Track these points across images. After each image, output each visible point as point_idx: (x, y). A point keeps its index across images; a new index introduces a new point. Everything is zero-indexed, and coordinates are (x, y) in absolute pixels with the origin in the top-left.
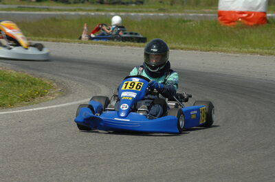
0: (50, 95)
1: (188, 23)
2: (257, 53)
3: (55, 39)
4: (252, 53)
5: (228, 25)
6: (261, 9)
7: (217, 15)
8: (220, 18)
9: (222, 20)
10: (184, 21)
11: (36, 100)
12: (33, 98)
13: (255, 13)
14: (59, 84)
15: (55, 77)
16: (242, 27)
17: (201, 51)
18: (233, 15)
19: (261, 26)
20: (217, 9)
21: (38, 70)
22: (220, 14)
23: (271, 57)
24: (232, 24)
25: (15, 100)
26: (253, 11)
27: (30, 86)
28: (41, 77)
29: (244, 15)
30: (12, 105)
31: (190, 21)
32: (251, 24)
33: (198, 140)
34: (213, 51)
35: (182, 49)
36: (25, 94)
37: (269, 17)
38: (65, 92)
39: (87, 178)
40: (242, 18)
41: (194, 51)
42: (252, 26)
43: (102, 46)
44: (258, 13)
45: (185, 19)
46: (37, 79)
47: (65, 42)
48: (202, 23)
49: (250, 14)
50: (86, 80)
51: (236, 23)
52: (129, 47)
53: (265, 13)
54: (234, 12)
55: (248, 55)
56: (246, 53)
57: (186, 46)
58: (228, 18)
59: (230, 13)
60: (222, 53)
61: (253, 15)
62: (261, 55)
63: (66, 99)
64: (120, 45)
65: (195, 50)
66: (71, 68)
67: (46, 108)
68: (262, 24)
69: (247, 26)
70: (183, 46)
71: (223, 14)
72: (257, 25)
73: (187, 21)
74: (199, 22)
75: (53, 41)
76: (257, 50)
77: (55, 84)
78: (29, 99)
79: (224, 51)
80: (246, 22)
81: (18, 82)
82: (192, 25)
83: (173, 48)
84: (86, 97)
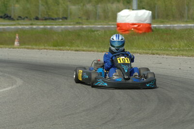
1: (96, 32)
5: (124, 33)
6: (147, 22)
7: (116, 26)
8: (119, 28)
9: (119, 30)
10: (93, 31)
13: (143, 24)
17: (97, 52)
18: (128, 26)
19: (147, 33)
20: (116, 22)
22: (118, 25)
23: (146, 55)
24: (127, 32)
26: (142, 23)
29: (136, 26)
31: (97, 31)
32: (141, 32)
33: (81, 117)
35: (84, 51)
37: (153, 27)
40: (134, 28)
41: (92, 53)
42: (141, 34)
43: (26, 50)
44: (145, 24)
48: (105, 32)
49: (139, 25)
50: (7, 75)
51: (130, 32)
52: (45, 50)
53: (150, 24)
54: (128, 24)
57: (87, 49)
58: (124, 28)
59: (125, 24)
61: (142, 25)
62: (140, 54)
64: (39, 49)
65: (93, 51)
68: (148, 32)
69: (138, 34)
70: (85, 48)
71: (120, 26)
72: (145, 33)
74: (103, 31)
80: (137, 31)
82: (98, 34)
83: (77, 51)
84: (5, 88)
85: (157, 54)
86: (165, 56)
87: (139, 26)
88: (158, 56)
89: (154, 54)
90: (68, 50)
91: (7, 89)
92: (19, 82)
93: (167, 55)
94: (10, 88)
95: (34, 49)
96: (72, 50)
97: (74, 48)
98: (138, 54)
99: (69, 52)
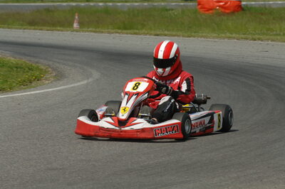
0: (46, 79)
1: (170, 12)
2: (234, 38)
3: (49, 28)
4: (229, 38)
5: (207, 12)
7: (196, 4)
8: (200, 6)
9: (201, 8)
10: (167, 10)
11: (33, 84)
12: (31, 82)
13: (231, 2)
14: (54, 69)
15: (51, 63)
16: (219, 15)
17: (183, 36)
18: (211, 4)
19: (236, 13)
21: (34, 57)
22: (200, 3)
23: (246, 41)
24: (211, 11)
25: (15, 84)
27: (27, 72)
28: (37, 63)
29: (222, 4)
30: (11, 89)
31: (172, 10)
32: (227, 11)
34: (194, 37)
35: (165, 35)
36: (23, 79)
37: (244, 5)
38: (60, 76)
39: (82, 154)
40: (220, 6)
41: (176, 38)
42: (228, 13)
43: (92, 34)
44: (233, 2)
45: (168, 8)
46: (34, 65)
47: (59, 30)
48: (183, 12)
50: (78, 65)
51: (214, 11)
52: (117, 35)
53: (240, 2)
54: (212, 1)
55: (226, 40)
56: (224, 38)
57: (169, 33)
58: (207, 6)
60: (203, 39)
61: (229, 3)
62: (237, 39)
63: (61, 83)
64: (109, 33)
65: (178, 36)
66: (64, 54)
67: (43, 91)
68: (238, 11)
69: (224, 14)
70: (166, 32)
71: (202, 3)
72: (233, 12)
73: (169, 10)
74: (180, 10)
75: (48, 30)
76: (234, 35)
77: (50, 69)
78: (26, 84)
79: (204, 37)
80: (223, 10)
81: (17, 68)
82: (174, 13)
83: (158, 35)
84: (79, 81)
85: (259, 39)
86: (270, 42)
87: (226, 3)
88: (260, 42)
89: (255, 40)
90: (146, 34)
91: (82, 83)
92: (96, 74)
93: (272, 40)
94: (85, 82)
95: (102, 32)
96: (151, 34)
97: (153, 32)
98: (235, 40)
99: (148, 36)
